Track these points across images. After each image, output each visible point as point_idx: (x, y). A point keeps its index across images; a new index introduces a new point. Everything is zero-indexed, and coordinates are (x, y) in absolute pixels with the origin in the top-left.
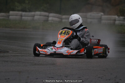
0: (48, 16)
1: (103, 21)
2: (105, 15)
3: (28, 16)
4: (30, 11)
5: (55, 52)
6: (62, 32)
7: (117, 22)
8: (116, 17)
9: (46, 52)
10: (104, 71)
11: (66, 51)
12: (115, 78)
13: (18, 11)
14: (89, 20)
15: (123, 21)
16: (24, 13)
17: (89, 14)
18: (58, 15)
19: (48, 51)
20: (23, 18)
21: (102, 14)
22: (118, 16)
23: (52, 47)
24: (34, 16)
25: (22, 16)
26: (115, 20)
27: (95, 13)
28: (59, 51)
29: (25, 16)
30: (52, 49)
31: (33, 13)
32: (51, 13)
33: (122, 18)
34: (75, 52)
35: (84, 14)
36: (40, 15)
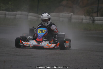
0: (28, 16)
1: (73, 20)
2: (74, 15)
3: (11, 15)
4: (13, 11)
7: (84, 21)
8: (84, 17)
10: (73, 61)
12: (82, 67)
13: (3, 10)
14: (61, 19)
15: (89, 20)
16: (7, 12)
17: (61, 14)
18: (35, 14)
20: (7, 16)
21: (72, 14)
22: (85, 16)
24: (16, 15)
25: (6, 15)
26: (83, 19)
27: (66, 13)
29: (8, 15)
31: (15, 13)
32: (30, 12)
33: (88, 17)
35: (58, 14)
36: (21, 15)
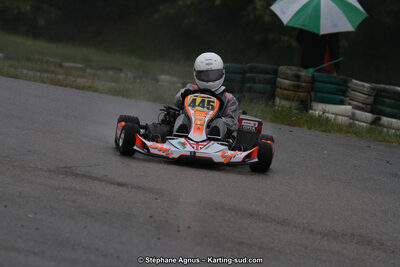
5: (195, 153)
6: (194, 101)
9: (167, 150)
11: (219, 154)
19: (173, 149)
23: (183, 140)
28: (202, 151)
30: (184, 144)
34: (240, 156)
